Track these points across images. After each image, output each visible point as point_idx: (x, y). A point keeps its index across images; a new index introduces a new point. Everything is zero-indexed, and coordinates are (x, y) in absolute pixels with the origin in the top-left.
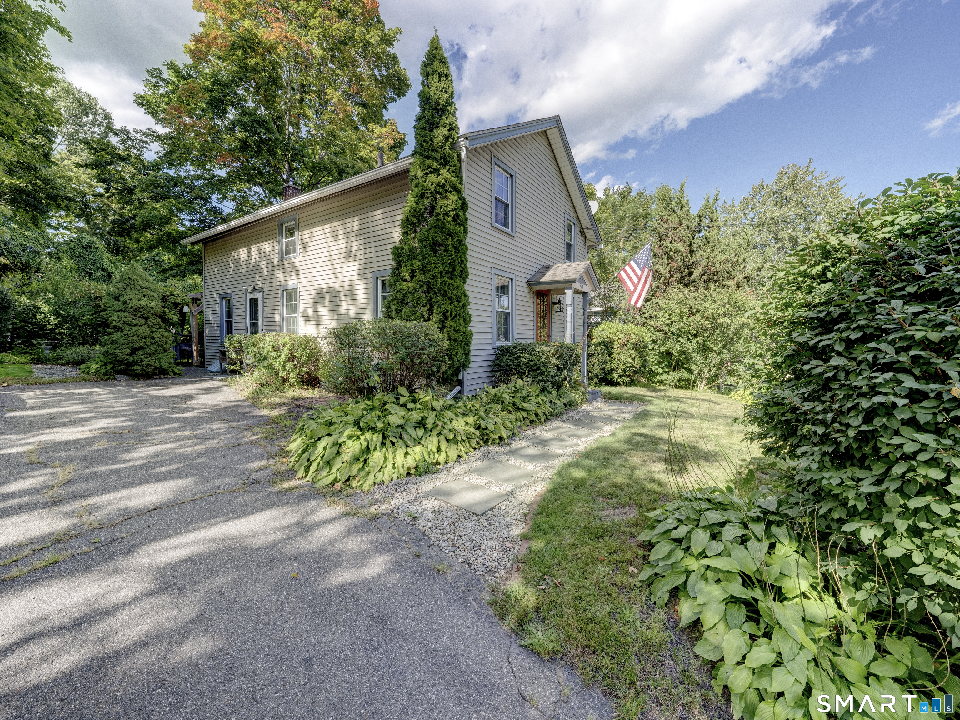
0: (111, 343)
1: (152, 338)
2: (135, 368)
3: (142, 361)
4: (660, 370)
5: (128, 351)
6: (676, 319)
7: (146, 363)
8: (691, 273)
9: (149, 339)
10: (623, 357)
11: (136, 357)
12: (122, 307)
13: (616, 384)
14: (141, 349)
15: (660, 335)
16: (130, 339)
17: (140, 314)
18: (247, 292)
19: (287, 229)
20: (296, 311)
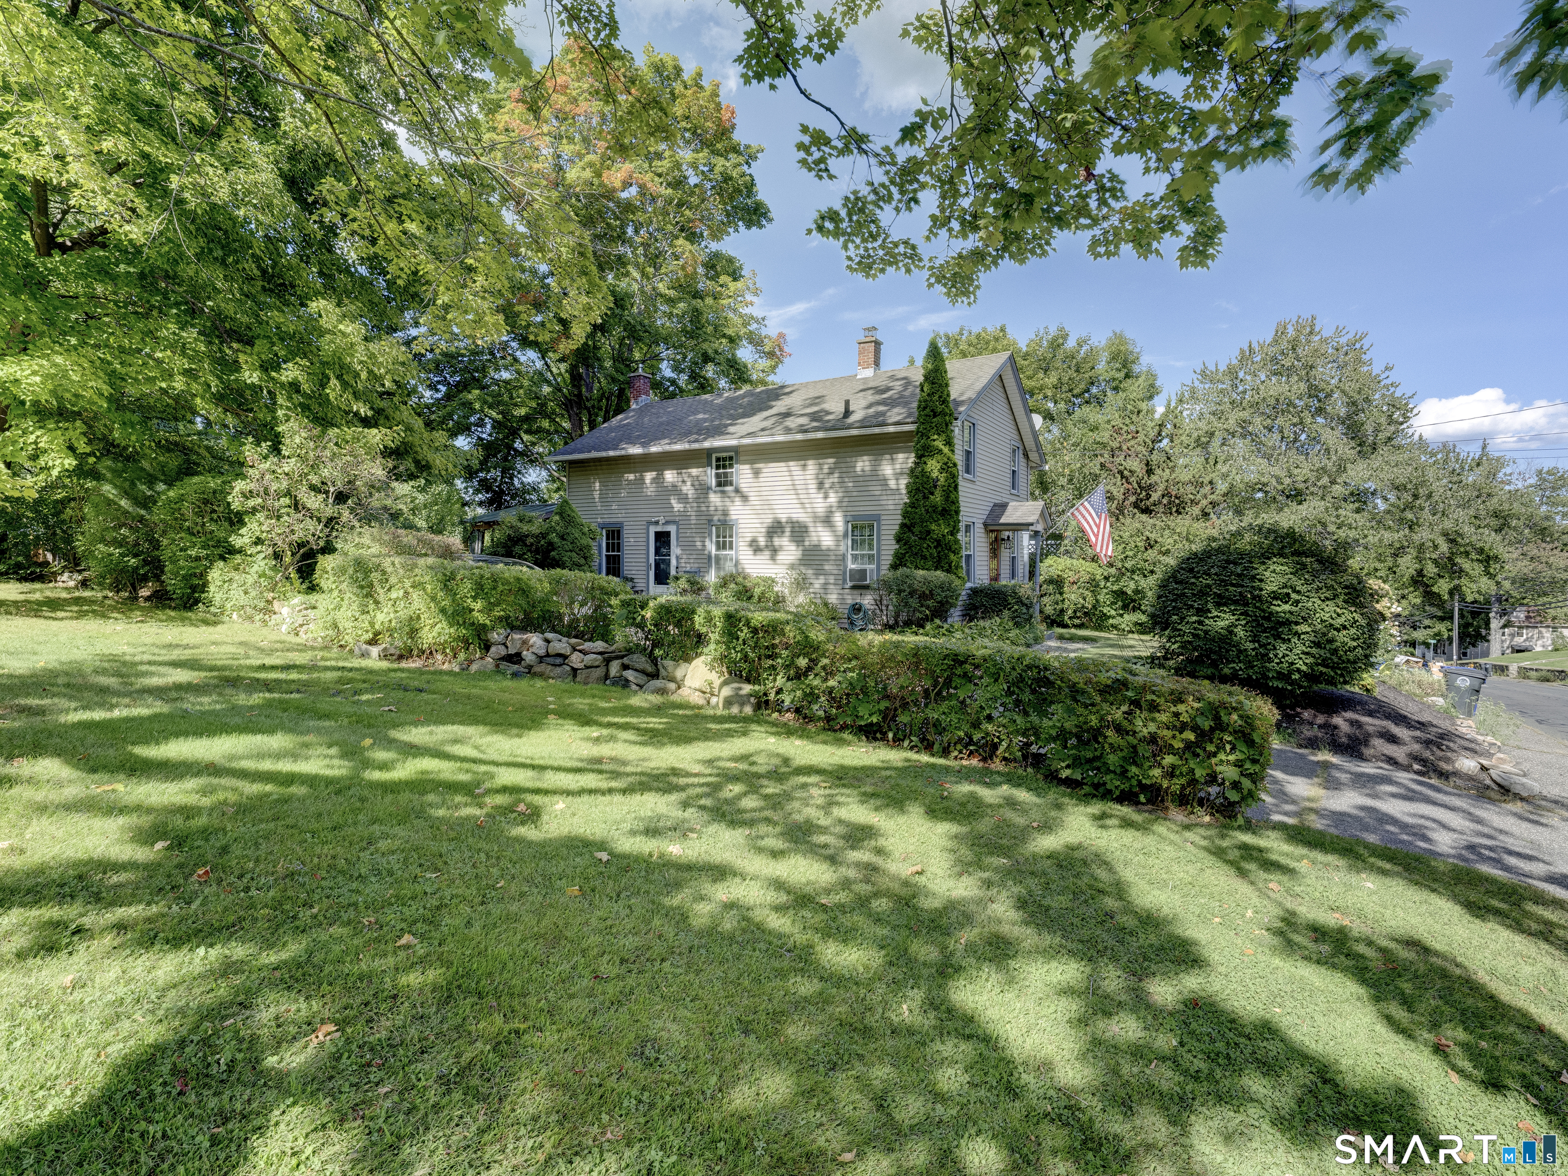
4: (1113, 613)
6: (1131, 553)
8: (1148, 497)
10: (1073, 597)
13: (1065, 626)
15: (1113, 571)
18: (650, 523)
19: (718, 459)
20: (731, 548)
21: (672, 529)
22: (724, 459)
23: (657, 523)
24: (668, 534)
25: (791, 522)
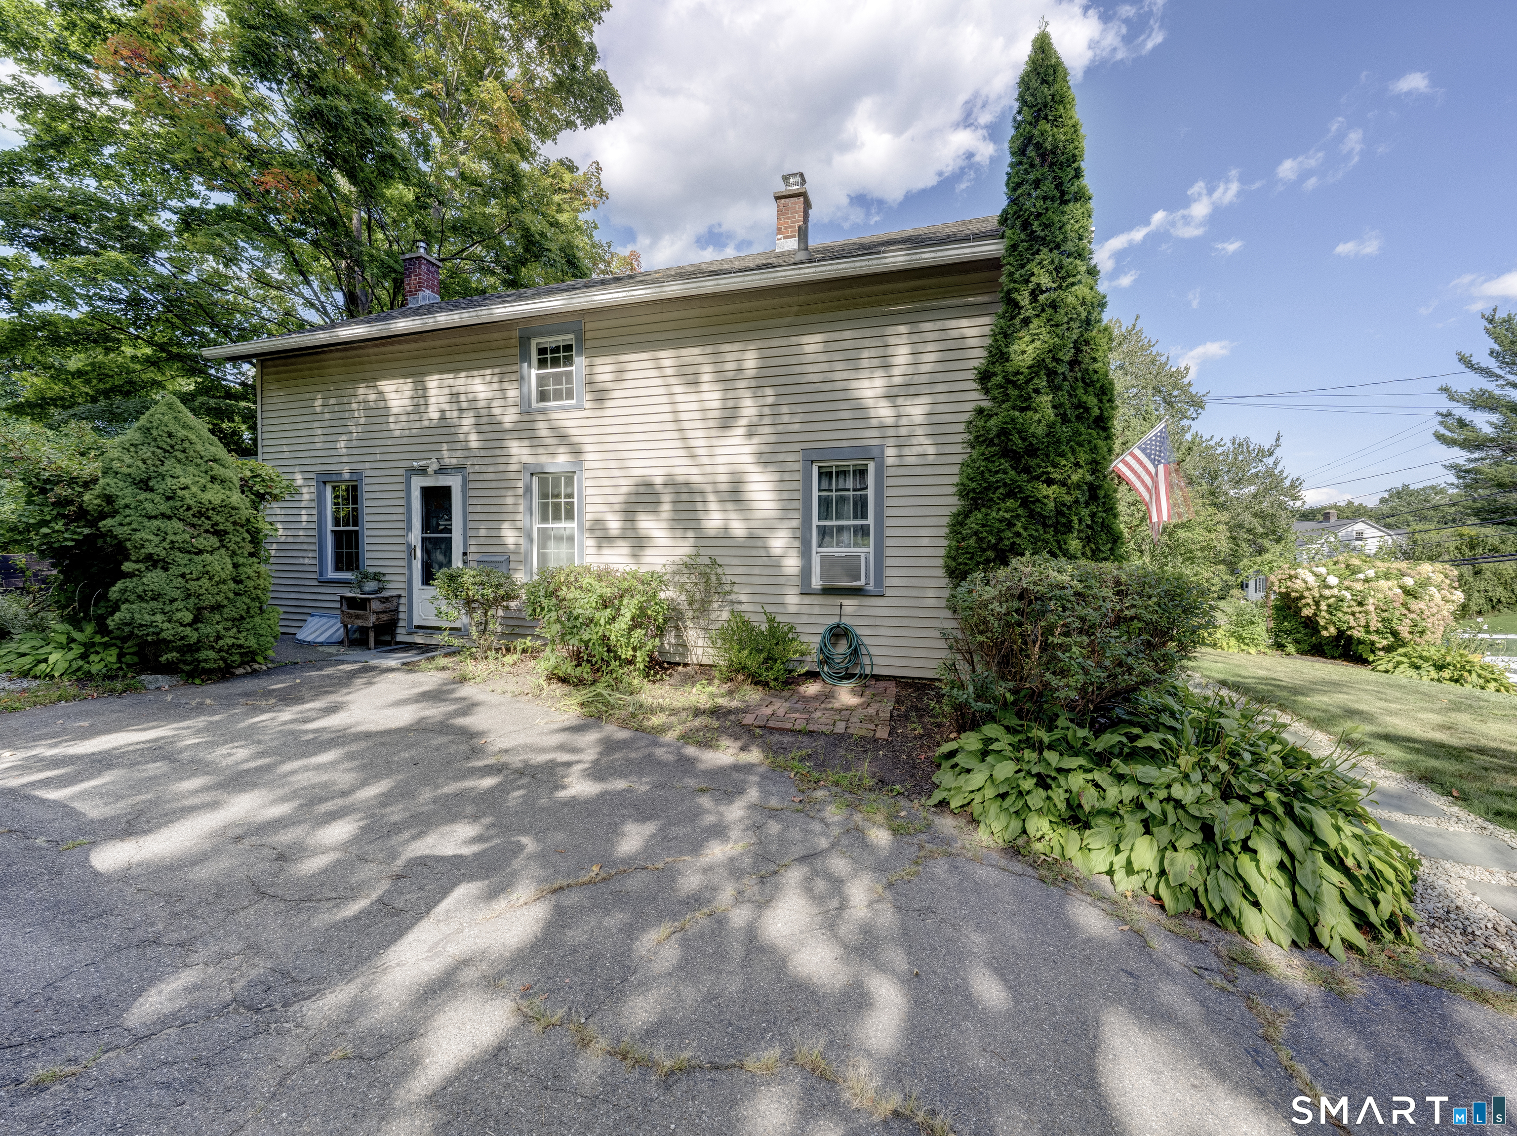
0: (141, 598)
1: (239, 582)
2: (202, 655)
3: (219, 637)
5: (188, 617)
7: (230, 641)
9: (232, 585)
11: (207, 629)
12: (164, 507)
14: (217, 608)
16: (193, 586)
17: (207, 525)
18: (412, 472)
19: (542, 351)
20: (570, 516)
21: (454, 482)
22: (556, 350)
23: (423, 471)
24: (445, 493)
25: (671, 483)
